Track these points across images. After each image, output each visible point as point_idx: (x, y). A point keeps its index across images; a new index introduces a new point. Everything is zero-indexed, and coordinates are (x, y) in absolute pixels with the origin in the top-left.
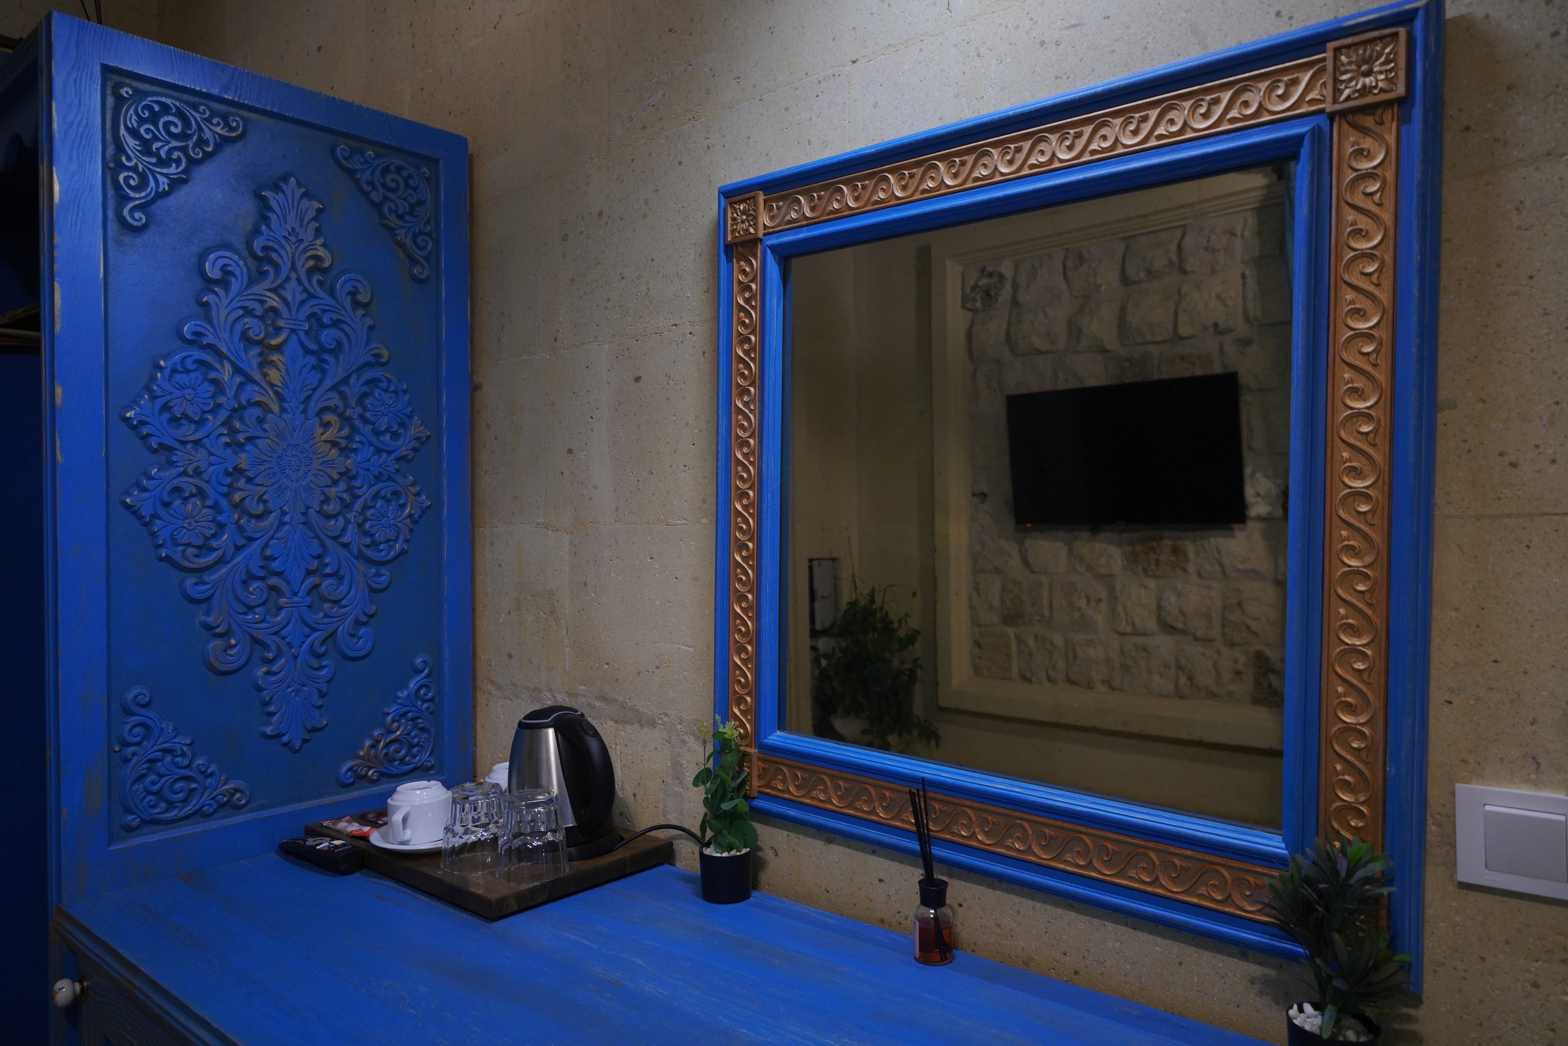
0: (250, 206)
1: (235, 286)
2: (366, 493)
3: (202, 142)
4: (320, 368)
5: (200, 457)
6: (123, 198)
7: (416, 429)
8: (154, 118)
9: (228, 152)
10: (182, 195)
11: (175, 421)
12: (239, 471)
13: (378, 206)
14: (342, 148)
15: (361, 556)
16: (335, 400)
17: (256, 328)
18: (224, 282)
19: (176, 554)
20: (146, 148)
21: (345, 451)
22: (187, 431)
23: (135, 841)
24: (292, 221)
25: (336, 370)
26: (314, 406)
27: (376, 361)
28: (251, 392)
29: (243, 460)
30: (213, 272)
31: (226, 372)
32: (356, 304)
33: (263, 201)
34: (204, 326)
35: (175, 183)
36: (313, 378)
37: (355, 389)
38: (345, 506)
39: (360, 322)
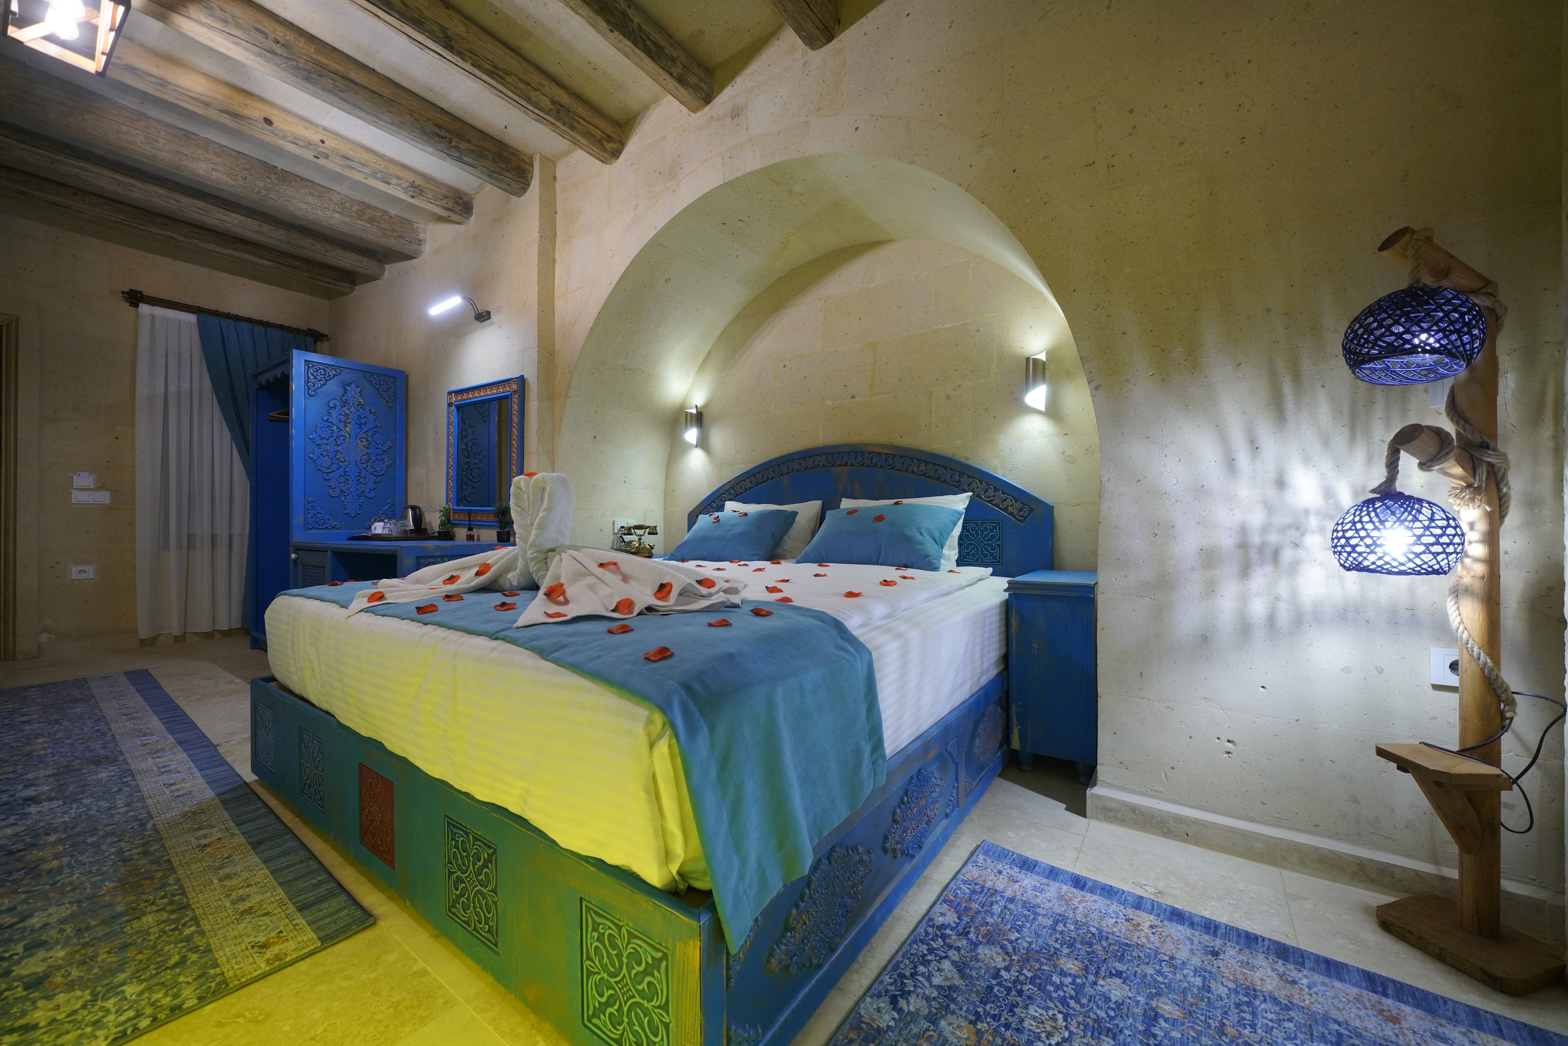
0: (341, 390)
1: (337, 408)
2: (373, 459)
3: (329, 376)
4: (360, 428)
5: (328, 447)
6: (309, 389)
7: (389, 444)
8: (317, 371)
9: (336, 378)
10: (324, 388)
11: (321, 439)
12: (338, 451)
13: (378, 389)
14: (368, 375)
15: (372, 474)
16: (365, 436)
17: (343, 418)
18: (335, 407)
19: (322, 469)
20: (315, 377)
21: (367, 448)
22: (324, 441)
23: (310, 532)
24: (353, 393)
25: (365, 429)
26: (359, 436)
27: (377, 426)
28: (341, 433)
29: (339, 448)
30: (331, 405)
31: (335, 428)
32: (371, 413)
33: (346, 389)
34: (329, 417)
35: (322, 385)
36: (359, 430)
37: (370, 433)
38: (367, 461)
39: (372, 417)
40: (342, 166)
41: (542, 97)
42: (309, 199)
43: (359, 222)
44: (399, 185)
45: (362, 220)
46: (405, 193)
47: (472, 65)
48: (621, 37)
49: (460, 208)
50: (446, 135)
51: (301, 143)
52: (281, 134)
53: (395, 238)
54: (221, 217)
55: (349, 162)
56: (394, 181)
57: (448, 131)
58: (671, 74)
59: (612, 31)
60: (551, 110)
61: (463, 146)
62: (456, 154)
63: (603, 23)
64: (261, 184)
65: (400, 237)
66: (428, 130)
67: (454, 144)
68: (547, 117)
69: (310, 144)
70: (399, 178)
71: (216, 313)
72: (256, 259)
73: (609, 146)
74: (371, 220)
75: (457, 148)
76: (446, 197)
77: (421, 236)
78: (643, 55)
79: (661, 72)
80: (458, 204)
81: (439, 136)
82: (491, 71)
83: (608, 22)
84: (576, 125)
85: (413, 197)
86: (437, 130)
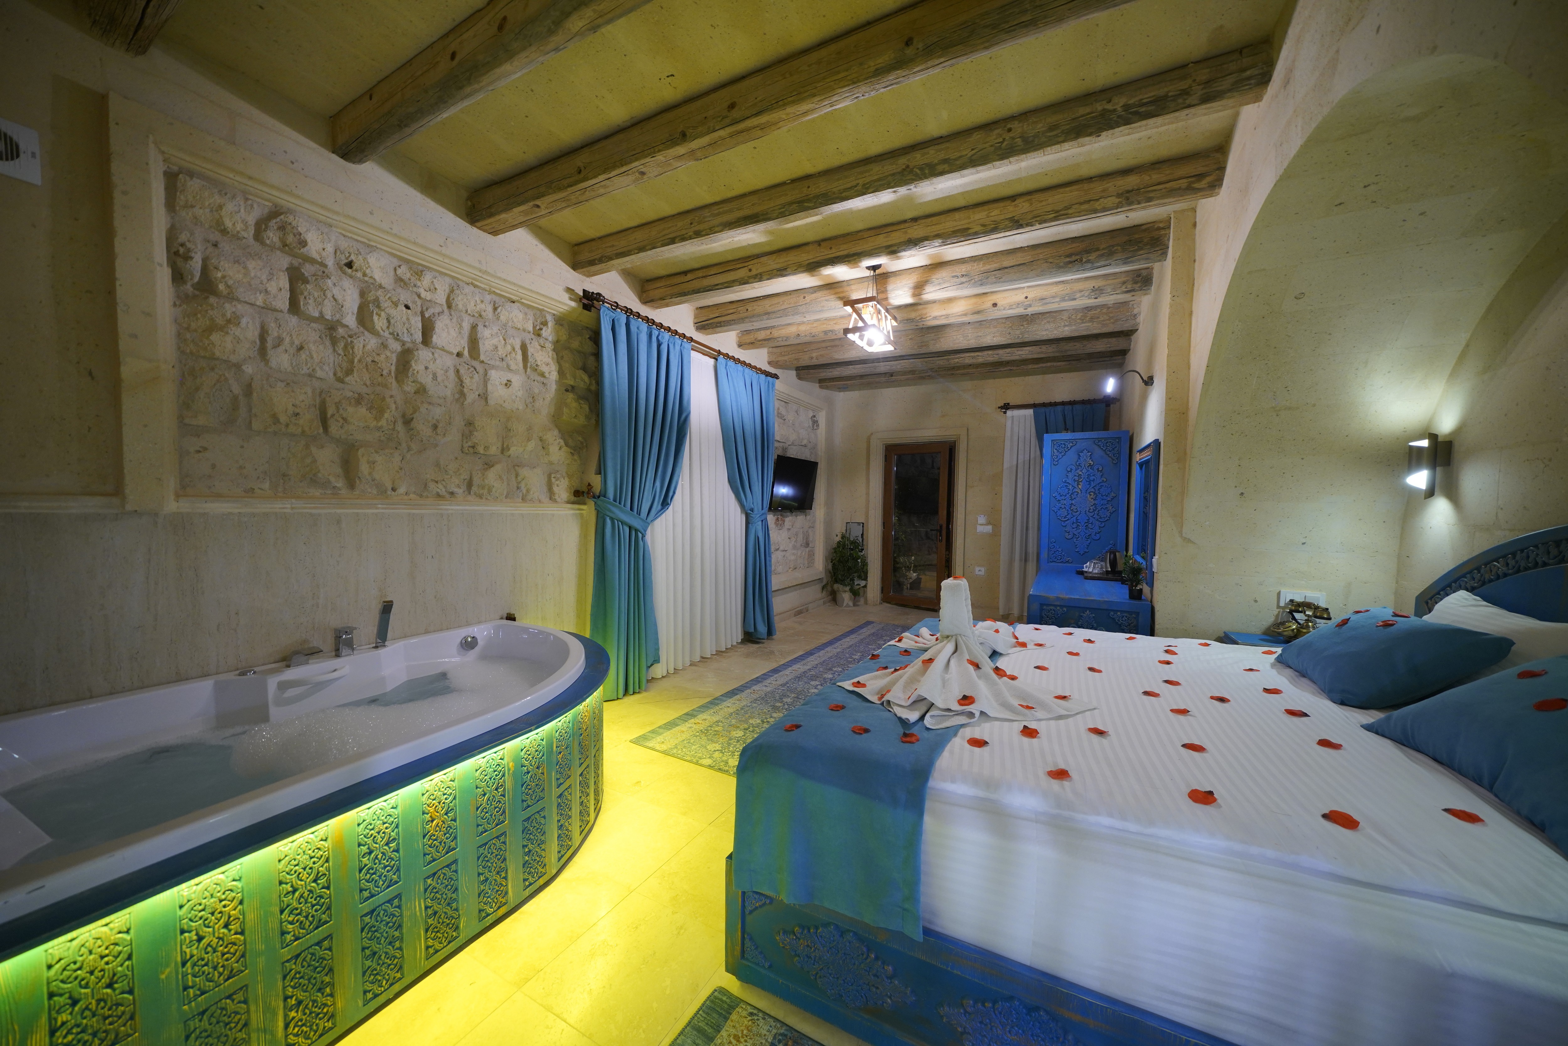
0: (1076, 457)
1: (1073, 471)
2: (1099, 508)
3: (1068, 448)
4: (1090, 484)
5: (1065, 502)
6: (1054, 460)
7: (1113, 494)
8: (1059, 446)
9: (1073, 448)
11: (1061, 496)
12: (1072, 504)
13: (1105, 451)
14: (1097, 441)
15: (1097, 520)
16: (1093, 490)
17: (1077, 478)
18: (1071, 471)
19: (1061, 518)
20: (1058, 451)
21: (1094, 500)
22: (1063, 498)
23: (1051, 564)
24: (1085, 457)
25: (1093, 484)
26: (1088, 491)
27: (1103, 481)
28: (1075, 490)
29: (1073, 502)
30: (1069, 470)
31: (1070, 487)
32: (1098, 471)
33: (1079, 456)
34: (1066, 479)
35: (1063, 456)
36: (1088, 486)
37: (1097, 488)
38: (1094, 510)
39: (1099, 474)
40: (1041, 306)
41: (1106, 201)
42: (1048, 326)
43: (1083, 325)
44: (1082, 296)
45: (1084, 323)
46: (1089, 298)
47: (1039, 224)
48: (1110, 132)
49: (1139, 285)
50: (1078, 257)
51: (1014, 307)
52: (1002, 308)
53: (1113, 323)
54: (1020, 353)
55: (1044, 301)
56: (1078, 295)
57: (1076, 254)
58: (1189, 106)
59: (1099, 136)
60: (1120, 202)
61: (1092, 257)
62: (1089, 265)
63: (1087, 139)
64: (1018, 332)
65: (1117, 321)
66: (1062, 264)
67: (1084, 260)
68: (1119, 210)
69: (1018, 304)
70: (1081, 291)
71: (1044, 405)
72: (1055, 364)
73: (1203, 184)
74: (1092, 319)
75: (1088, 261)
76: (1124, 283)
77: (1136, 311)
78: (1144, 122)
79: (1177, 114)
80: (1136, 283)
81: (1071, 262)
82: (1055, 217)
83: (1090, 135)
84: (1151, 195)
85: (1096, 298)
86: (1068, 259)
